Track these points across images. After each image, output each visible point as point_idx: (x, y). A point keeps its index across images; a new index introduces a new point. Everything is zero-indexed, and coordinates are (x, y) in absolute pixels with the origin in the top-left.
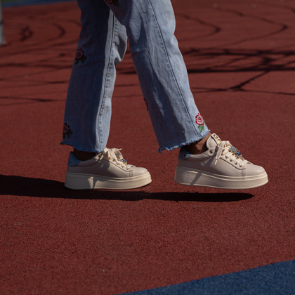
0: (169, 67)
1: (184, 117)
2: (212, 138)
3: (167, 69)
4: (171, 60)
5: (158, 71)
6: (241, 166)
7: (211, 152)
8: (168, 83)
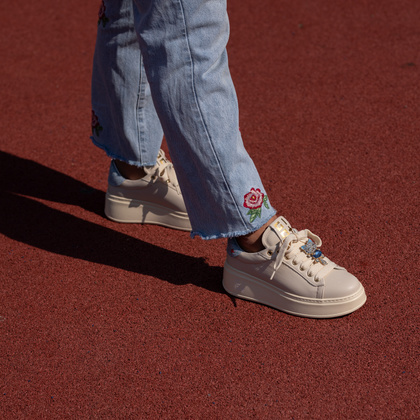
0: (198, 116)
1: (224, 196)
2: (272, 229)
3: (195, 118)
4: (201, 103)
5: (181, 120)
6: (317, 281)
7: (270, 253)
8: (197, 141)
